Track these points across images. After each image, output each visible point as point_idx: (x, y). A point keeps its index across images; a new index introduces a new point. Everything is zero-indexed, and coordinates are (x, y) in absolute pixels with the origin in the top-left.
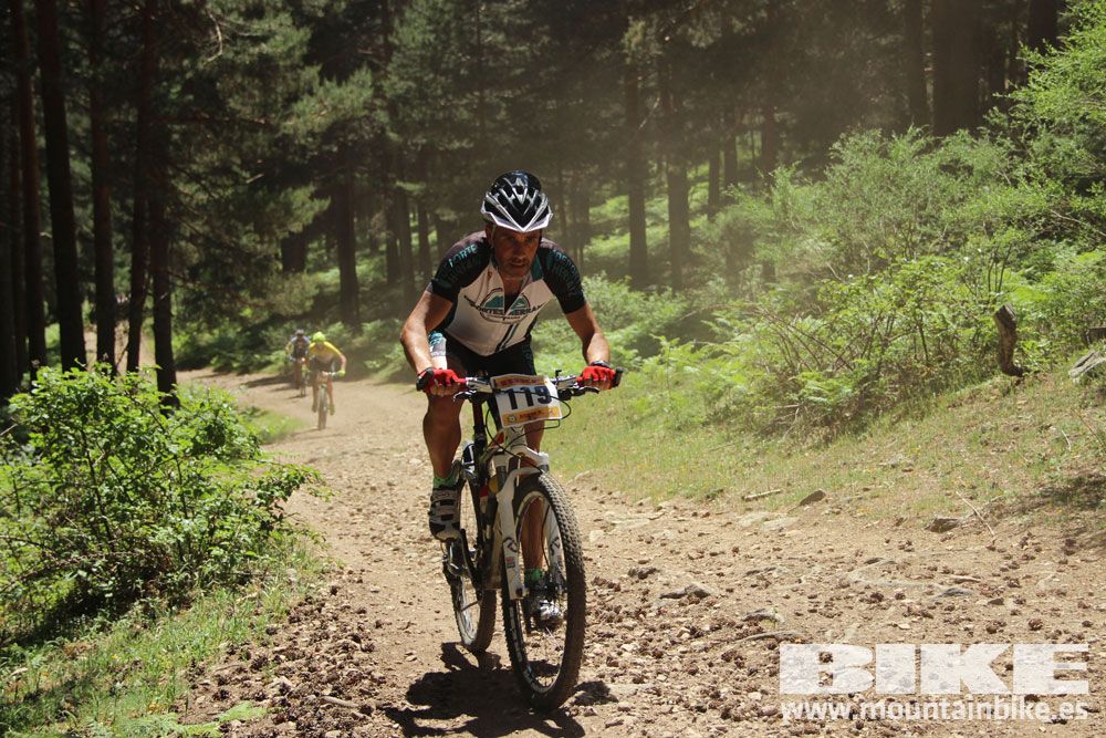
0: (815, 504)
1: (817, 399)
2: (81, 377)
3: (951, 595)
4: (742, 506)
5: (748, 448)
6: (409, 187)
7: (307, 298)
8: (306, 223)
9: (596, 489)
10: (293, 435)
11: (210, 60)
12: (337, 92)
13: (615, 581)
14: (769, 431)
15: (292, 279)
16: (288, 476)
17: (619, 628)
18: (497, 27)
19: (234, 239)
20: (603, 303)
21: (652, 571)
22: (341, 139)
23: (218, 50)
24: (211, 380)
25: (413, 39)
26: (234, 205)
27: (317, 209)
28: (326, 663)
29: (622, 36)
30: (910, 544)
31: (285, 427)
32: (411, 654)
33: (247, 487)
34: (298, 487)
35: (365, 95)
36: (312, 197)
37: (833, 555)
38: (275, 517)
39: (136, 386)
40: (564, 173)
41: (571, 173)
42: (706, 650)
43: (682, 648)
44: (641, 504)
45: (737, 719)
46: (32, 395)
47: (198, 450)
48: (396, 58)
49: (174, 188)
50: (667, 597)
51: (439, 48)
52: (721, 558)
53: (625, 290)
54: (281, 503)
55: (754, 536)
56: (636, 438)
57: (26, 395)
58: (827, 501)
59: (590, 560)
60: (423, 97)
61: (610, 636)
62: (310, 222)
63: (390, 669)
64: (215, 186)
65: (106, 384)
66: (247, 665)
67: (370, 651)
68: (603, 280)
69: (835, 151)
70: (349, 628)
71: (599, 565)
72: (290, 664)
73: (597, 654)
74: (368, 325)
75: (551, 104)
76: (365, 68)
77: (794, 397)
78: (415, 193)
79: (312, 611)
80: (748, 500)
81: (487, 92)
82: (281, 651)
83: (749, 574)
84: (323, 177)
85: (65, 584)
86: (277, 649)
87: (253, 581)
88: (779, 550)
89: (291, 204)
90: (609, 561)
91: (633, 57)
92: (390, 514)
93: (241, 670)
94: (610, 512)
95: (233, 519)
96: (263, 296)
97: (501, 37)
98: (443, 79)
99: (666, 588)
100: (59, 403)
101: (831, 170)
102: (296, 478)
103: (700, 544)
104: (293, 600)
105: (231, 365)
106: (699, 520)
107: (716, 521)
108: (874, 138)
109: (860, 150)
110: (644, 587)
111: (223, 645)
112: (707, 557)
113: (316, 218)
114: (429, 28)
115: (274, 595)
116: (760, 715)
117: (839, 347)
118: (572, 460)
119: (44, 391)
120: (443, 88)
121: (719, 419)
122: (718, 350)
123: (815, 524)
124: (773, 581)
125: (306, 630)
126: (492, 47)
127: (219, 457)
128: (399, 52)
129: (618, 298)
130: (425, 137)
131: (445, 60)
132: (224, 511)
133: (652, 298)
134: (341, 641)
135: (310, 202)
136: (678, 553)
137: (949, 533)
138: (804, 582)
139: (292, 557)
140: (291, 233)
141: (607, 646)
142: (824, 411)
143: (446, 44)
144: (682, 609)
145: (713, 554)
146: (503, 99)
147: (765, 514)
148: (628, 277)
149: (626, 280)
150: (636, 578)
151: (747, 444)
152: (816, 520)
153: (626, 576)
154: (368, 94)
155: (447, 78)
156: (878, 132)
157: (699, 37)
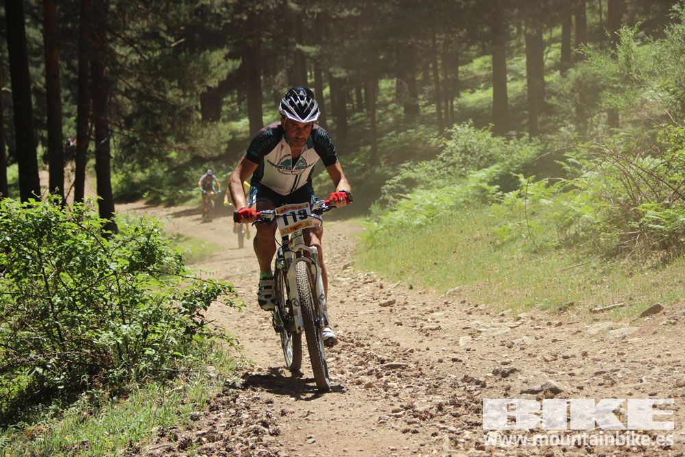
0: (654, 316)
1: (655, 226)
2: (37, 206)
4: (590, 317)
5: (594, 268)
6: (306, 49)
7: (224, 143)
8: (221, 79)
9: (464, 302)
10: (212, 257)
13: (482, 379)
14: (613, 254)
15: (210, 127)
16: (208, 289)
19: (162, 93)
20: (470, 146)
21: (513, 371)
22: (250, 9)
24: (143, 211)
26: (161, 65)
27: (230, 67)
28: (240, 444)
31: (204, 250)
32: (310, 438)
33: (174, 298)
34: (215, 298)
36: (226, 58)
37: (670, 359)
38: (197, 323)
39: (82, 214)
40: (437, 36)
41: (443, 36)
44: (503, 315)
47: (133, 267)
49: (112, 51)
50: (526, 392)
52: (572, 361)
53: (488, 135)
54: (202, 312)
55: (601, 342)
56: (498, 260)
58: (664, 313)
59: (461, 361)
61: (477, 424)
62: (225, 78)
63: (293, 450)
64: (145, 48)
65: (58, 213)
66: (175, 445)
67: (277, 435)
68: (470, 127)
69: (674, 11)
70: (258, 415)
71: (468, 365)
72: (210, 445)
73: (467, 440)
77: (636, 225)
78: (312, 55)
79: (228, 402)
80: (595, 312)
82: (203, 435)
83: (596, 374)
84: (234, 41)
85: (24, 379)
86: (200, 432)
87: (180, 376)
88: (623, 354)
89: (209, 63)
90: (475, 362)
93: (170, 450)
94: (476, 321)
95: (163, 325)
96: (186, 141)
99: (525, 385)
100: (19, 228)
101: (670, 29)
102: (213, 290)
103: (554, 348)
104: (213, 392)
105: (159, 198)
106: (553, 329)
107: (567, 329)
110: (506, 384)
111: (155, 429)
112: (560, 360)
113: (229, 75)
115: (196, 388)
117: (675, 182)
118: (444, 278)
119: (6, 218)
121: (569, 243)
122: (570, 184)
123: (655, 333)
124: (617, 380)
125: (223, 417)
127: (151, 273)
129: (483, 142)
130: (319, 7)
132: (154, 318)
133: (512, 142)
134: (252, 427)
135: (224, 61)
136: (535, 356)
138: (645, 382)
139: (211, 357)
140: (209, 88)
141: (475, 433)
142: (662, 237)
145: (565, 358)
147: (610, 324)
148: (490, 124)
149: (490, 127)
150: (499, 376)
151: (594, 265)
152: (655, 329)
153: (490, 375)
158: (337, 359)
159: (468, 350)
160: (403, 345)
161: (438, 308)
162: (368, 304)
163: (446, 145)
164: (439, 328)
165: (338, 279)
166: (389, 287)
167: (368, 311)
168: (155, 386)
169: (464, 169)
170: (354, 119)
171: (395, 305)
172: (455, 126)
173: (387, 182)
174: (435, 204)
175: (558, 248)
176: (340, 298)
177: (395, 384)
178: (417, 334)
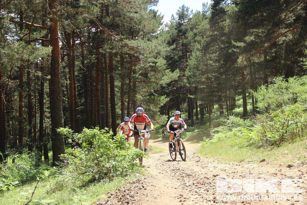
0: (263, 162)
1: (270, 139)
4: (247, 163)
6: (191, 96)
8: (164, 104)
9: (218, 161)
11: (139, 67)
12: (171, 74)
13: (208, 177)
14: (259, 147)
15: (162, 116)
18: (211, 59)
20: (234, 122)
21: (217, 175)
23: (141, 65)
25: (192, 63)
29: (237, 60)
30: (281, 170)
36: (165, 98)
40: (227, 92)
43: (214, 190)
45: (217, 203)
48: (188, 67)
49: (136, 97)
53: (239, 118)
56: (231, 150)
57: (81, 134)
58: (266, 161)
59: (207, 174)
60: (195, 76)
61: (200, 188)
65: (97, 132)
66: (118, 192)
68: (234, 116)
69: (274, 81)
75: (224, 77)
76: (178, 69)
77: (265, 139)
80: (249, 162)
81: (209, 74)
83: (240, 176)
85: (91, 177)
86: (126, 189)
87: (128, 176)
88: (250, 171)
89: (160, 99)
91: (240, 65)
92: (169, 165)
97: (212, 62)
99: (219, 178)
101: (273, 85)
104: (135, 180)
106: (237, 166)
107: (241, 166)
108: (283, 78)
109: (280, 80)
110: (214, 178)
113: (166, 102)
114: (196, 60)
115: (132, 178)
116: (223, 202)
117: (276, 127)
118: (216, 155)
119: (85, 133)
121: (250, 145)
125: (134, 185)
129: (237, 121)
130: (195, 85)
131: (199, 67)
133: (246, 121)
134: (139, 187)
137: (291, 168)
140: (161, 106)
142: (272, 142)
143: (199, 64)
146: (213, 76)
147: (251, 165)
151: (254, 150)
152: (262, 165)
153: (212, 176)
154: (178, 75)
155: (200, 72)
156: (284, 76)
157: (256, 60)
159: (211, 171)
160: (195, 170)
161: (211, 162)
162: (193, 161)
163: (227, 121)
164: (207, 166)
165: (190, 156)
166: (201, 157)
167: (191, 163)
168: (121, 178)
169: (232, 128)
170: (206, 116)
171: (200, 162)
172: (230, 116)
173: (210, 131)
174: (220, 136)
175: (247, 146)
177: (186, 179)
178: (200, 168)
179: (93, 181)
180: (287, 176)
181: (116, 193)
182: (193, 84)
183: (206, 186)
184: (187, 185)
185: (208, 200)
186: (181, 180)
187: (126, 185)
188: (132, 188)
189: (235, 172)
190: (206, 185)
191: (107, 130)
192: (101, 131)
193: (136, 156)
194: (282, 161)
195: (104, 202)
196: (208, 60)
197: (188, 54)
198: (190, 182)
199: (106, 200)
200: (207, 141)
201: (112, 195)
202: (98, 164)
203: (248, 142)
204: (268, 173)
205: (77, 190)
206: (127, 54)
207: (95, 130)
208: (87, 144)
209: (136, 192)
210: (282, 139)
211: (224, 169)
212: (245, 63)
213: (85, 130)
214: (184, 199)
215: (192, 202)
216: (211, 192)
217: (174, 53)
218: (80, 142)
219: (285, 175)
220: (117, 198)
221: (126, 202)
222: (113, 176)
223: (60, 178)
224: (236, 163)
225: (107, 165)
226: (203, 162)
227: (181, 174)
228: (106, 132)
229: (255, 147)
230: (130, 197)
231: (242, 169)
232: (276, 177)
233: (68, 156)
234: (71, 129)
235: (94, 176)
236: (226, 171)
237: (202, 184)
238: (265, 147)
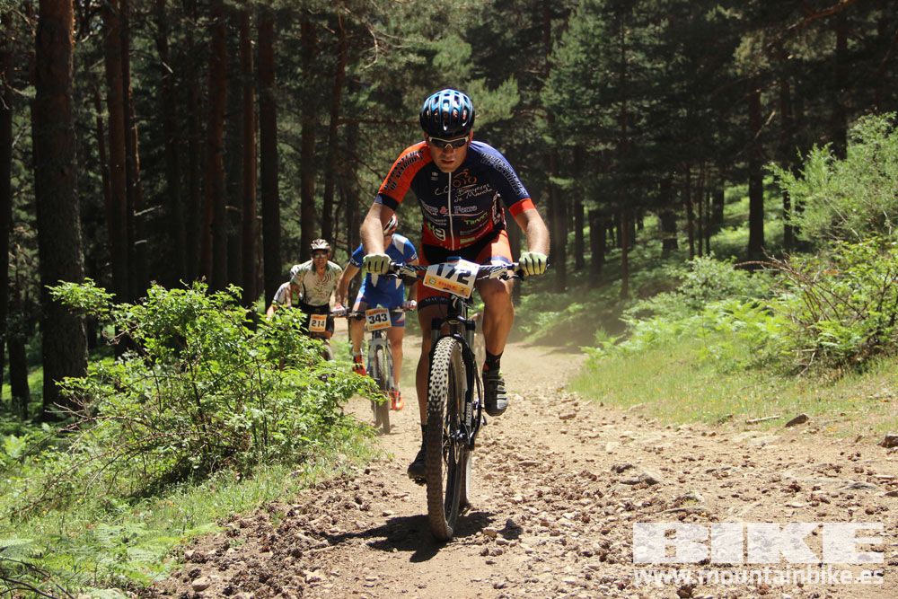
0: (799, 426)
1: (832, 344)
2: (184, 294)
3: (857, 488)
4: (742, 428)
5: (773, 387)
6: (560, 181)
9: (642, 417)
11: (366, 67)
12: (488, 99)
13: (596, 474)
14: (792, 374)
17: (576, 504)
18: (637, 46)
20: (711, 278)
21: (628, 467)
22: (508, 143)
23: (374, 59)
25: (568, 58)
29: (734, 51)
30: (858, 455)
34: (356, 391)
35: (512, 101)
38: (336, 414)
40: (692, 171)
41: (699, 171)
42: (629, 519)
43: (611, 518)
44: (669, 428)
45: (612, 562)
46: (145, 306)
48: (553, 74)
50: (625, 483)
51: (589, 66)
54: (342, 404)
56: (689, 381)
57: (139, 306)
60: (574, 106)
61: (563, 509)
65: (201, 300)
66: (266, 516)
67: (366, 510)
68: (711, 259)
69: (856, 131)
74: (524, 297)
75: (683, 112)
76: (512, 79)
77: (814, 343)
80: (750, 423)
81: (629, 103)
82: (298, 508)
83: (708, 472)
86: (296, 506)
87: (308, 461)
88: (747, 457)
91: (743, 70)
97: (640, 56)
98: (592, 91)
99: (631, 478)
102: (355, 384)
104: (331, 476)
107: (717, 438)
108: (890, 120)
109: (878, 130)
110: (615, 478)
114: (581, 49)
115: (320, 470)
117: (857, 302)
118: (636, 396)
119: (154, 304)
120: (592, 98)
121: (759, 366)
123: (792, 441)
125: (327, 494)
126: (633, 64)
128: (556, 69)
130: (574, 140)
131: (594, 76)
133: (755, 276)
134: (345, 502)
142: (838, 355)
143: (595, 63)
144: (632, 493)
146: (641, 107)
147: (755, 433)
148: (734, 257)
149: (732, 260)
150: (615, 471)
151: (773, 384)
152: (794, 438)
153: (608, 471)
154: (515, 100)
155: (595, 91)
156: (893, 115)
157: (803, 51)
158: (482, 458)
159: (610, 453)
160: (553, 449)
161: (614, 422)
162: (551, 417)
163: (686, 278)
164: (597, 436)
165: (541, 397)
166: (583, 404)
167: (542, 422)
169: (703, 302)
170: (614, 254)
171: (576, 418)
172: (696, 258)
173: (625, 311)
174: (657, 331)
176: (527, 411)
177: (515, 478)
178: (573, 441)
179: (180, 475)
180: (878, 476)
181: (261, 518)
182: (567, 136)
183: (584, 505)
184: (518, 498)
185: (583, 551)
186: (497, 482)
187: (298, 495)
188: (318, 505)
189: (694, 458)
190: (583, 501)
191: (234, 296)
192: (214, 298)
193: (340, 391)
194: (866, 424)
195: (214, 552)
196: (626, 47)
197: (555, 24)
198: (530, 490)
199: (221, 542)
200: (607, 344)
201: (242, 526)
202: (200, 418)
203: (753, 352)
204: (809, 465)
205: (120, 507)
206: (323, 15)
207: (191, 292)
208: (162, 344)
209: (329, 517)
210: (875, 348)
211: (658, 446)
212: (764, 62)
213: (155, 290)
214: (500, 548)
215: (526, 557)
216: (598, 523)
217: (503, 19)
218: (136, 336)
219: (870, 474)
220: (259, 537)
221: (289, 552)
222: (253, 462)
223: (62, 463)
224: (701, 426)
225: (234, 420)
226: (585, 421)
227: (500, 461)
228: (232, 302)
229: (777, 373)
230: (306, 534)
231: (721, 449)
232: (837, 479)
233: (90, 385)
234: (104, 289)
235: (185, 458)
236: (664, 454)
237: (571, 498)
238: (813, 373)
